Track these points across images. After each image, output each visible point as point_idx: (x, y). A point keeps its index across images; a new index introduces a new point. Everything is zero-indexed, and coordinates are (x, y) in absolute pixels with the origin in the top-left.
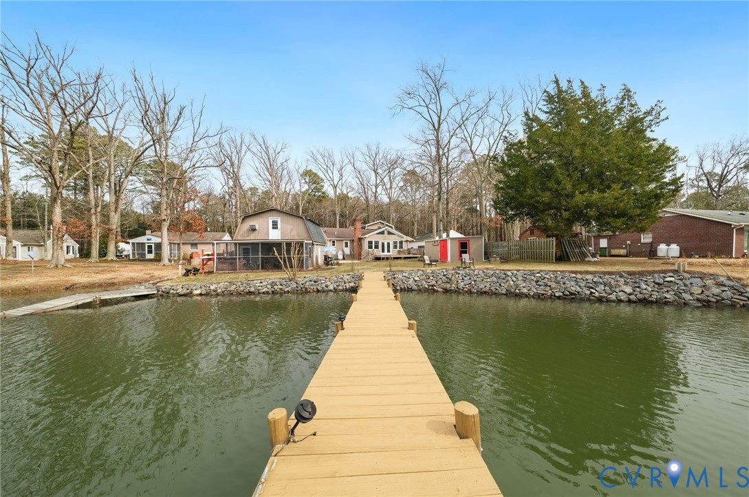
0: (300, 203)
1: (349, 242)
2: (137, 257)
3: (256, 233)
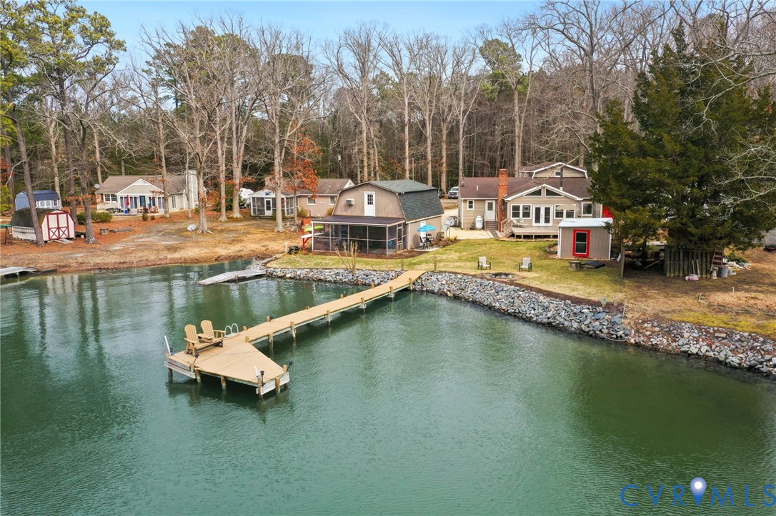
1: (494, 202)
2: (257, 213)
3: (352, 207)
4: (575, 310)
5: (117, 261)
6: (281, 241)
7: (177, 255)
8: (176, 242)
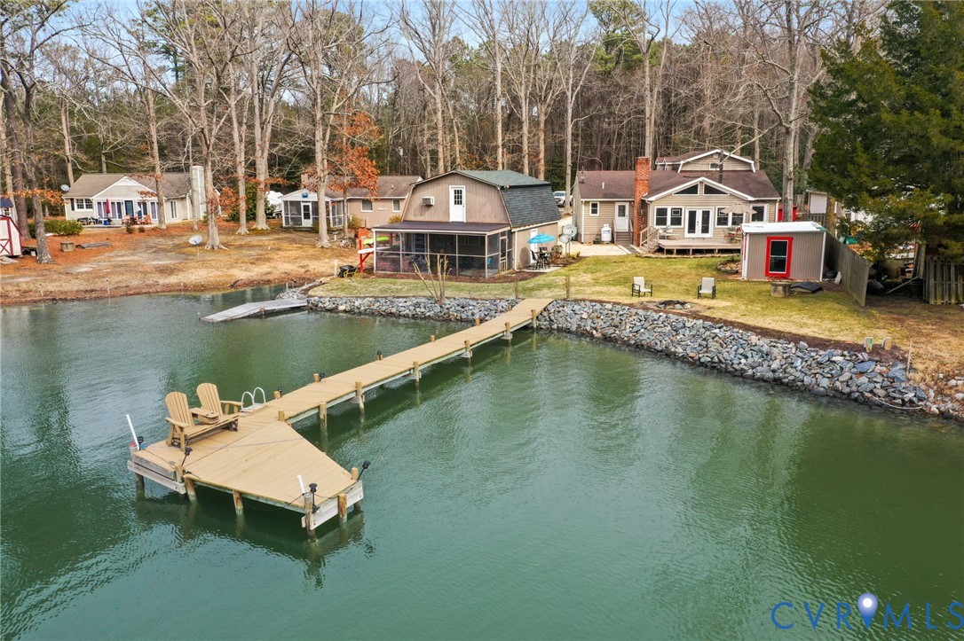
0: (569, 94)
1: (627, 205)
2: (291, 223)
3: (431, 209)
4: (820, 359)
5: (82, 288)
6: (327, 261)
7: (173, 280)
8: (173, 262)
